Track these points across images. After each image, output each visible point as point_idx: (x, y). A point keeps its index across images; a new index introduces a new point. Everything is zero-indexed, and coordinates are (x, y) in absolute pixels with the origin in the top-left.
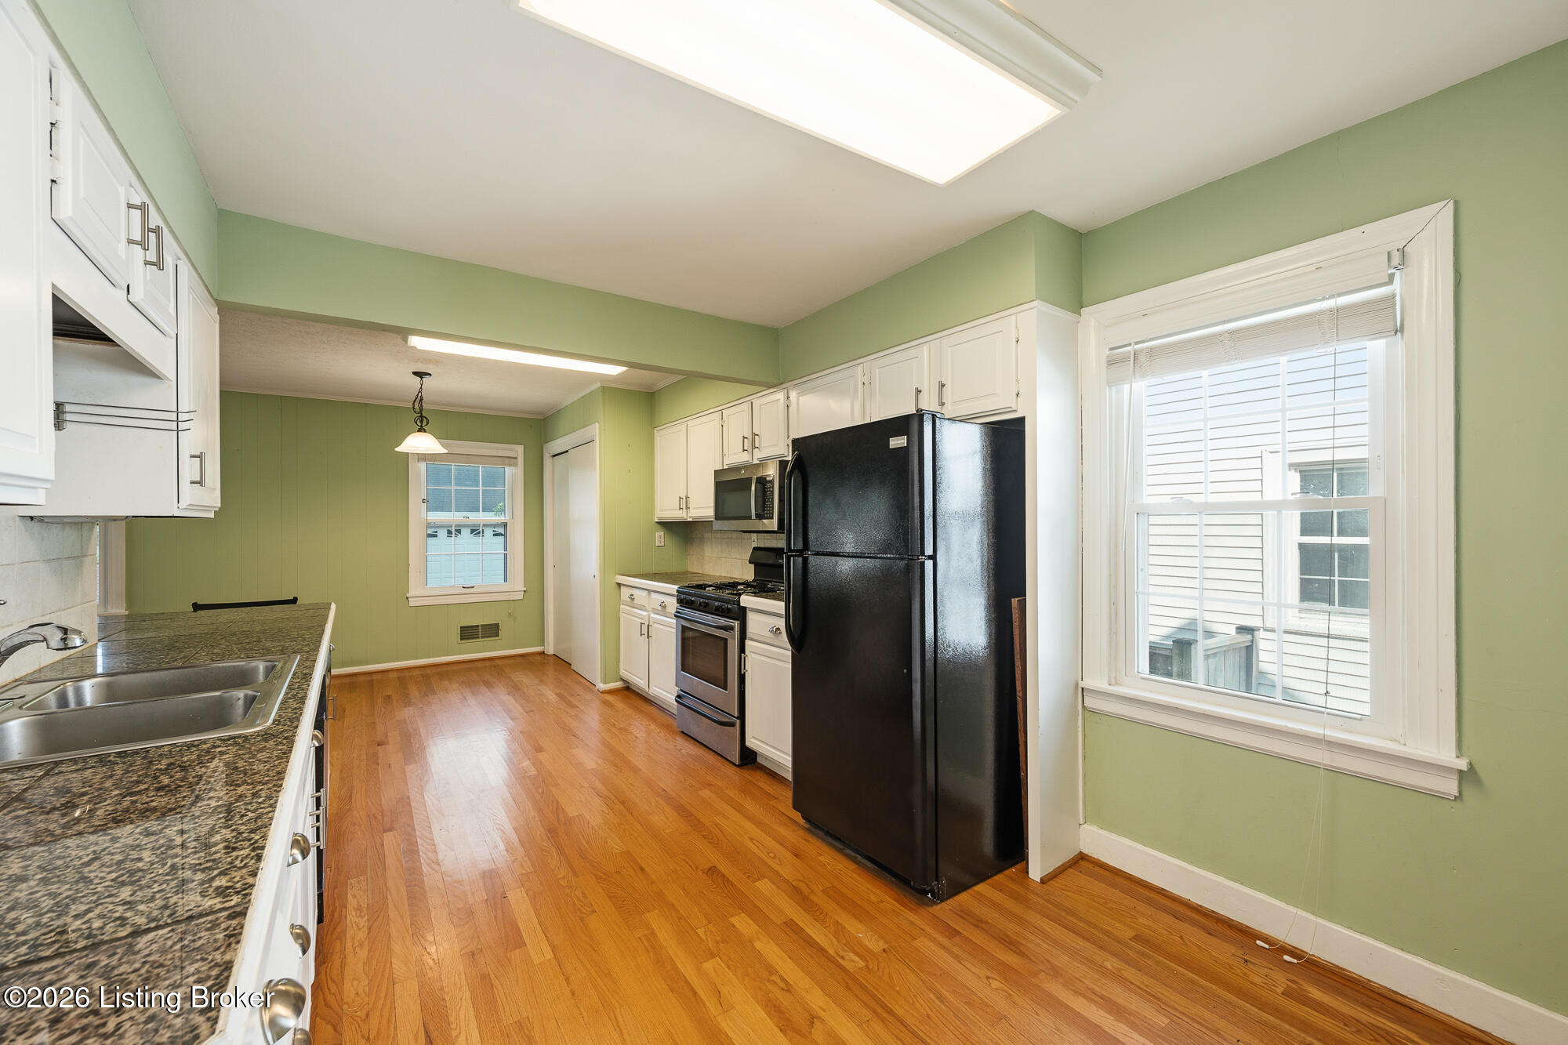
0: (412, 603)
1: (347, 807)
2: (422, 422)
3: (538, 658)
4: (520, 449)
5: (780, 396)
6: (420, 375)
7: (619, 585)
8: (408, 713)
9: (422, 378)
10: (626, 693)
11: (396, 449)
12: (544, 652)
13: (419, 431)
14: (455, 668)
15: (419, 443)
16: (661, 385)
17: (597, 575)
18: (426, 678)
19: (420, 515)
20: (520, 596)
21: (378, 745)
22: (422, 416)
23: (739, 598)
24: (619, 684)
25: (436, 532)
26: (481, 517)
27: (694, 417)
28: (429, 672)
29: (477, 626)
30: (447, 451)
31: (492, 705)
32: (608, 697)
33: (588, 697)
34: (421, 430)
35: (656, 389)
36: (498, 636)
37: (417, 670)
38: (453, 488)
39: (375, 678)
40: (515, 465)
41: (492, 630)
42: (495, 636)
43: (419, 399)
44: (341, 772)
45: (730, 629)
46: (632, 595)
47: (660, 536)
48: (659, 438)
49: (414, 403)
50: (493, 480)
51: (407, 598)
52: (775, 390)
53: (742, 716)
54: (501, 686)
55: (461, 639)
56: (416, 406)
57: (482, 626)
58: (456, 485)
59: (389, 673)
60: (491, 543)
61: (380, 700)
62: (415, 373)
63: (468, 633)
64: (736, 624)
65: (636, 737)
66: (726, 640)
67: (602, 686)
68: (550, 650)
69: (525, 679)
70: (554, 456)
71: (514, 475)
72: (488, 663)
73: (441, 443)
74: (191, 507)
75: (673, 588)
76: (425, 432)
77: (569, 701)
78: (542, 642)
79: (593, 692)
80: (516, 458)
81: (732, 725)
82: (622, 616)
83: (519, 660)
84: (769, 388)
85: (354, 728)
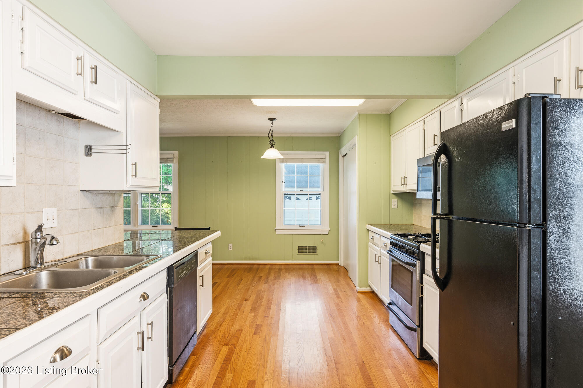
0: (278, 232)
1: (218, 328)
2: (272, 144)
3: (335, 267)
4: (327, 153)
5: (457, 103)
6: (272, 120)
7: (368, 230)
8: (263, 286)
9: (272, 121)
10: (371, 295)
11: (262, 157)
12: (339, 264)
13: (271, 147)
14: (294, 266)
15: (271, 154)
16: (393, 108)
17: (357, 224)
18: (280, 270)
19: (282, 188)
20: (327, 232)
21: (245, 300)
22: (272, 140)
23: (420, 245)
24: (368, 289)
25: (311, 198)
26: (308, 190)
27: (410, 125)
28: (282, 267)
29: (306, 247)
30: (283, 157)
31: (301, 289)
32: (360, 296)
33: (350, 293)
34: (272, 147)
35: (391, 111)
36: (316, 253)
37: (279, 265)
38: (296, 175)
39: (260, 267)
40: (325, 162)
41: (313, 250)
42: (314, 253)
43: (271, 131)
44: (225, 310)
45: (414, 265)
46: (373, 237)
47: (394, 201)
48: (393, 141)
49: (269, 134)
50: (314, 170)
51: (275, 230)
52: (454, 99)
53: (421, 326)
54: (310, 280)
55: (299, 253)
56: (270, 136)
57: (308, 247)
58: (297, 174)
59: (267, 266)
60: (315, 204)
61: (257, 278)
62: (270, 119)
63: (302, 250)
64: (417, 263)
65: (364, 323)
66: (412, 272)
67: (359, 289)
68: (342, 264)
69: (322, 277)
70: (344, 156)
71: (323, 167)
72: (310, 267)
73: (280, 153)
74: (132, 186)
75: (389, 234)
76: (274, 148)
77: (338, 294)
78: (338, 258)
79: (353, 291)
80: (325, 159)
81: (415, 330)
82: (370, 248)
83: (326, 267)
84: (450, 99)
85: (241, 290)
